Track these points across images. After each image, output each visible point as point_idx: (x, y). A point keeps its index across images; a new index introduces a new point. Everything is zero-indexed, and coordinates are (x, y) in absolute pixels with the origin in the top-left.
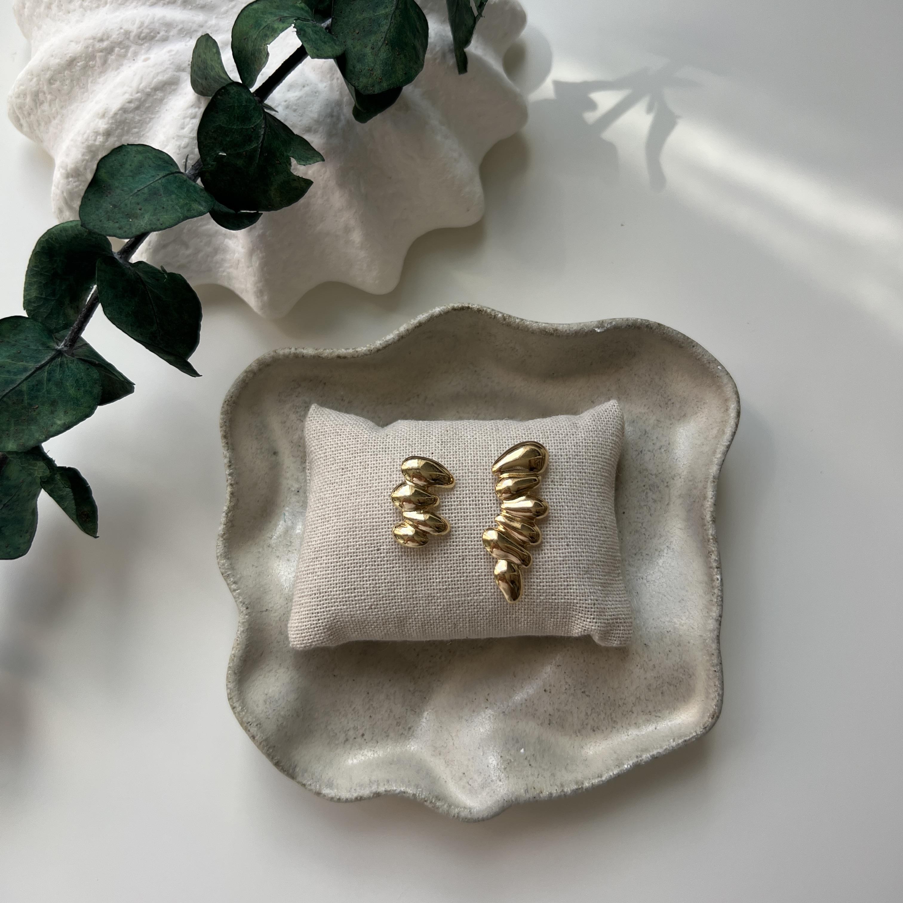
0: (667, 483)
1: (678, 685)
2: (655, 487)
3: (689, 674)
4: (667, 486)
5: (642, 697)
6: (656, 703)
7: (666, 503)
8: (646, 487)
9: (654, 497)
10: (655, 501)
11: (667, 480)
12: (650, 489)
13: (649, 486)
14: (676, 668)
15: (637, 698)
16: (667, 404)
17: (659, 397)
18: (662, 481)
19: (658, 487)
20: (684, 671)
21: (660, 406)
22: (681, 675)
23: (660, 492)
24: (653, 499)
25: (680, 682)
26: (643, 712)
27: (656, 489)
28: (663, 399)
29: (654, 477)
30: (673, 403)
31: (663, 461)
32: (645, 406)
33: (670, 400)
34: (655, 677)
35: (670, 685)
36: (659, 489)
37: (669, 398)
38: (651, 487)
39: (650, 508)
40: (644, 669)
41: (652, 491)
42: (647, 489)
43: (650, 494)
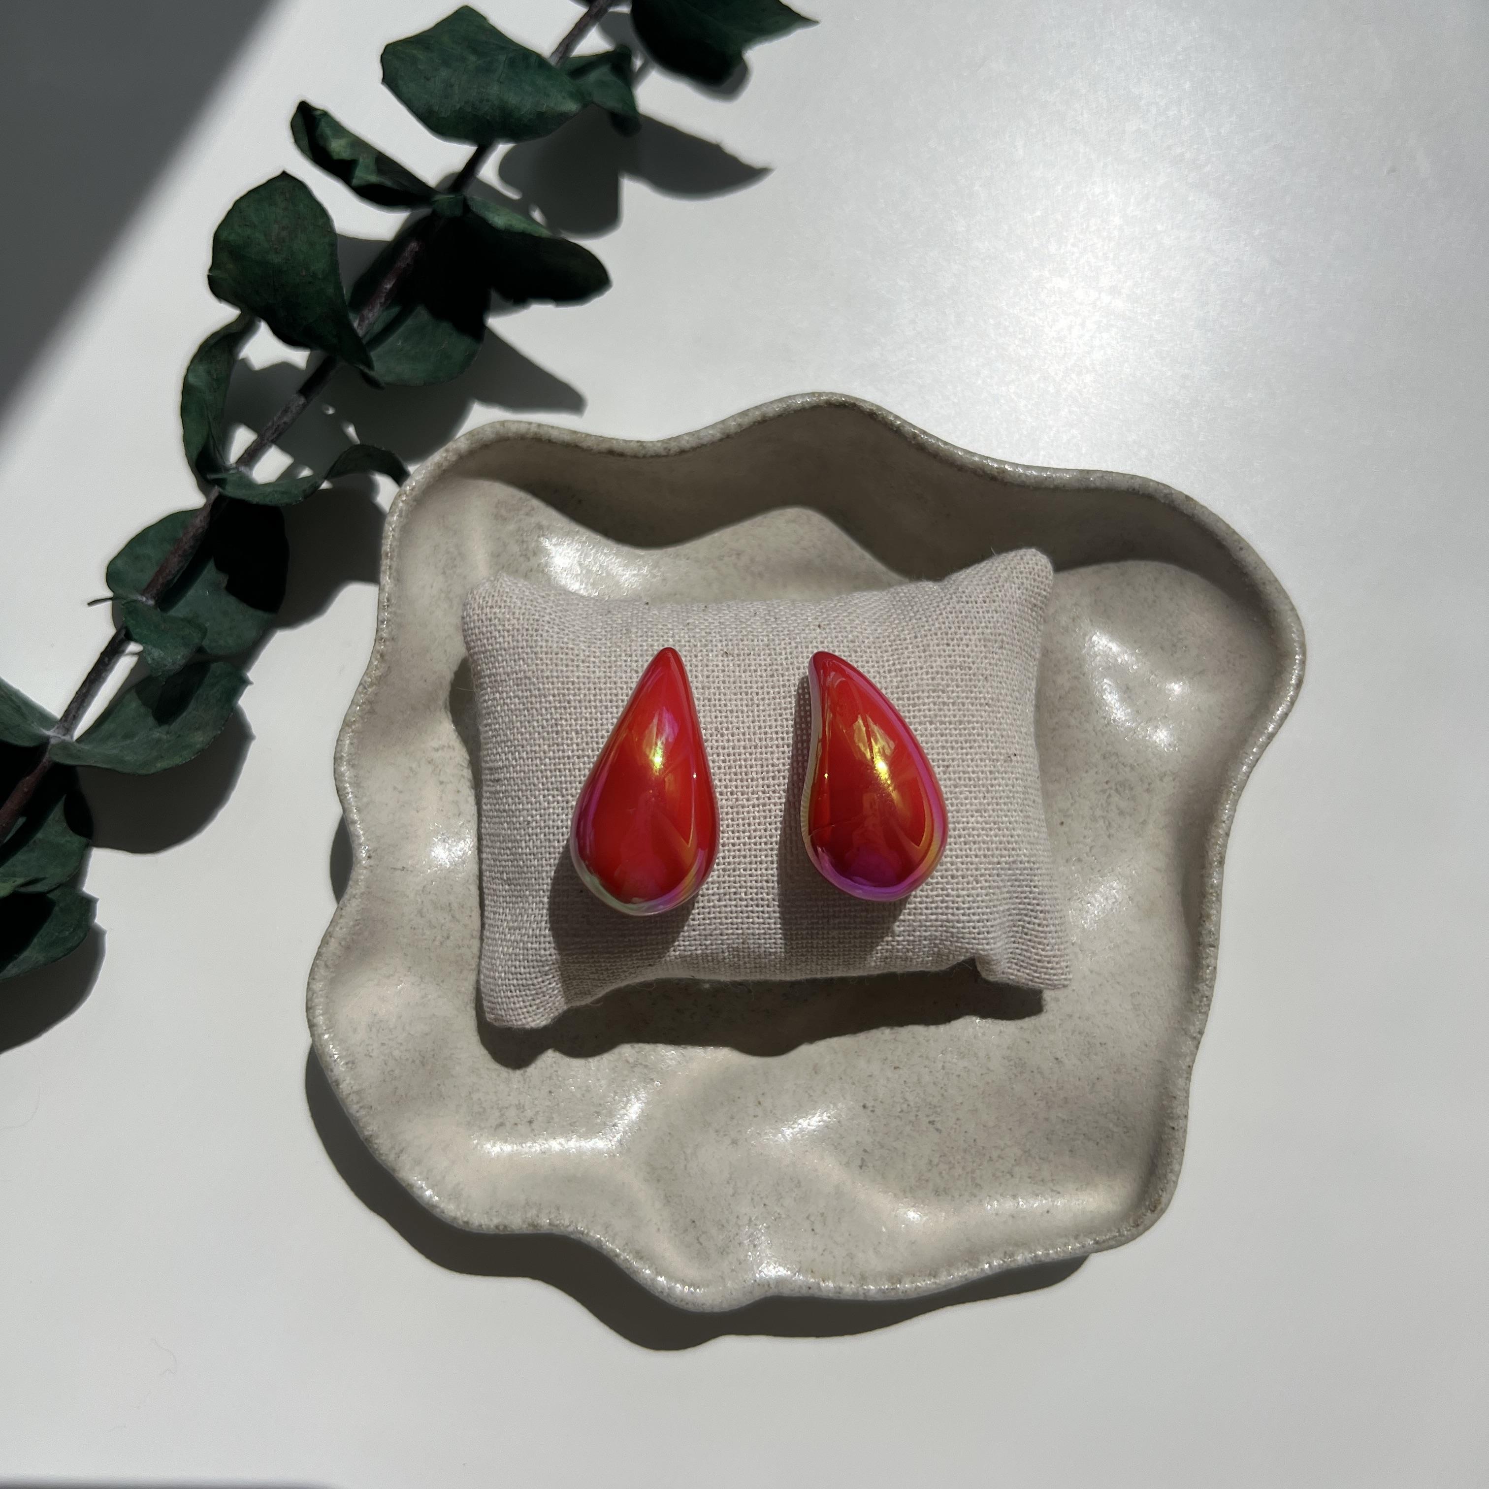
0: (1149, 784)
2: (1127, 788)
5: (1035, 1152)
6: (1057, 1166)
9: (1123, 804)
10: (1121, 813)
12: (1117, 790)
15: (1025, 1152)
17: (1163, 631)
19: (1131, 789)
24: (1119, 809)
28: (1170, 636)
37: (1181, 636)
38: (1118, 786)
39: (1110, 823)
40: (1047, 1103)
41: (1120, 794)
42: (1111, 788)
43: (1115, 799)
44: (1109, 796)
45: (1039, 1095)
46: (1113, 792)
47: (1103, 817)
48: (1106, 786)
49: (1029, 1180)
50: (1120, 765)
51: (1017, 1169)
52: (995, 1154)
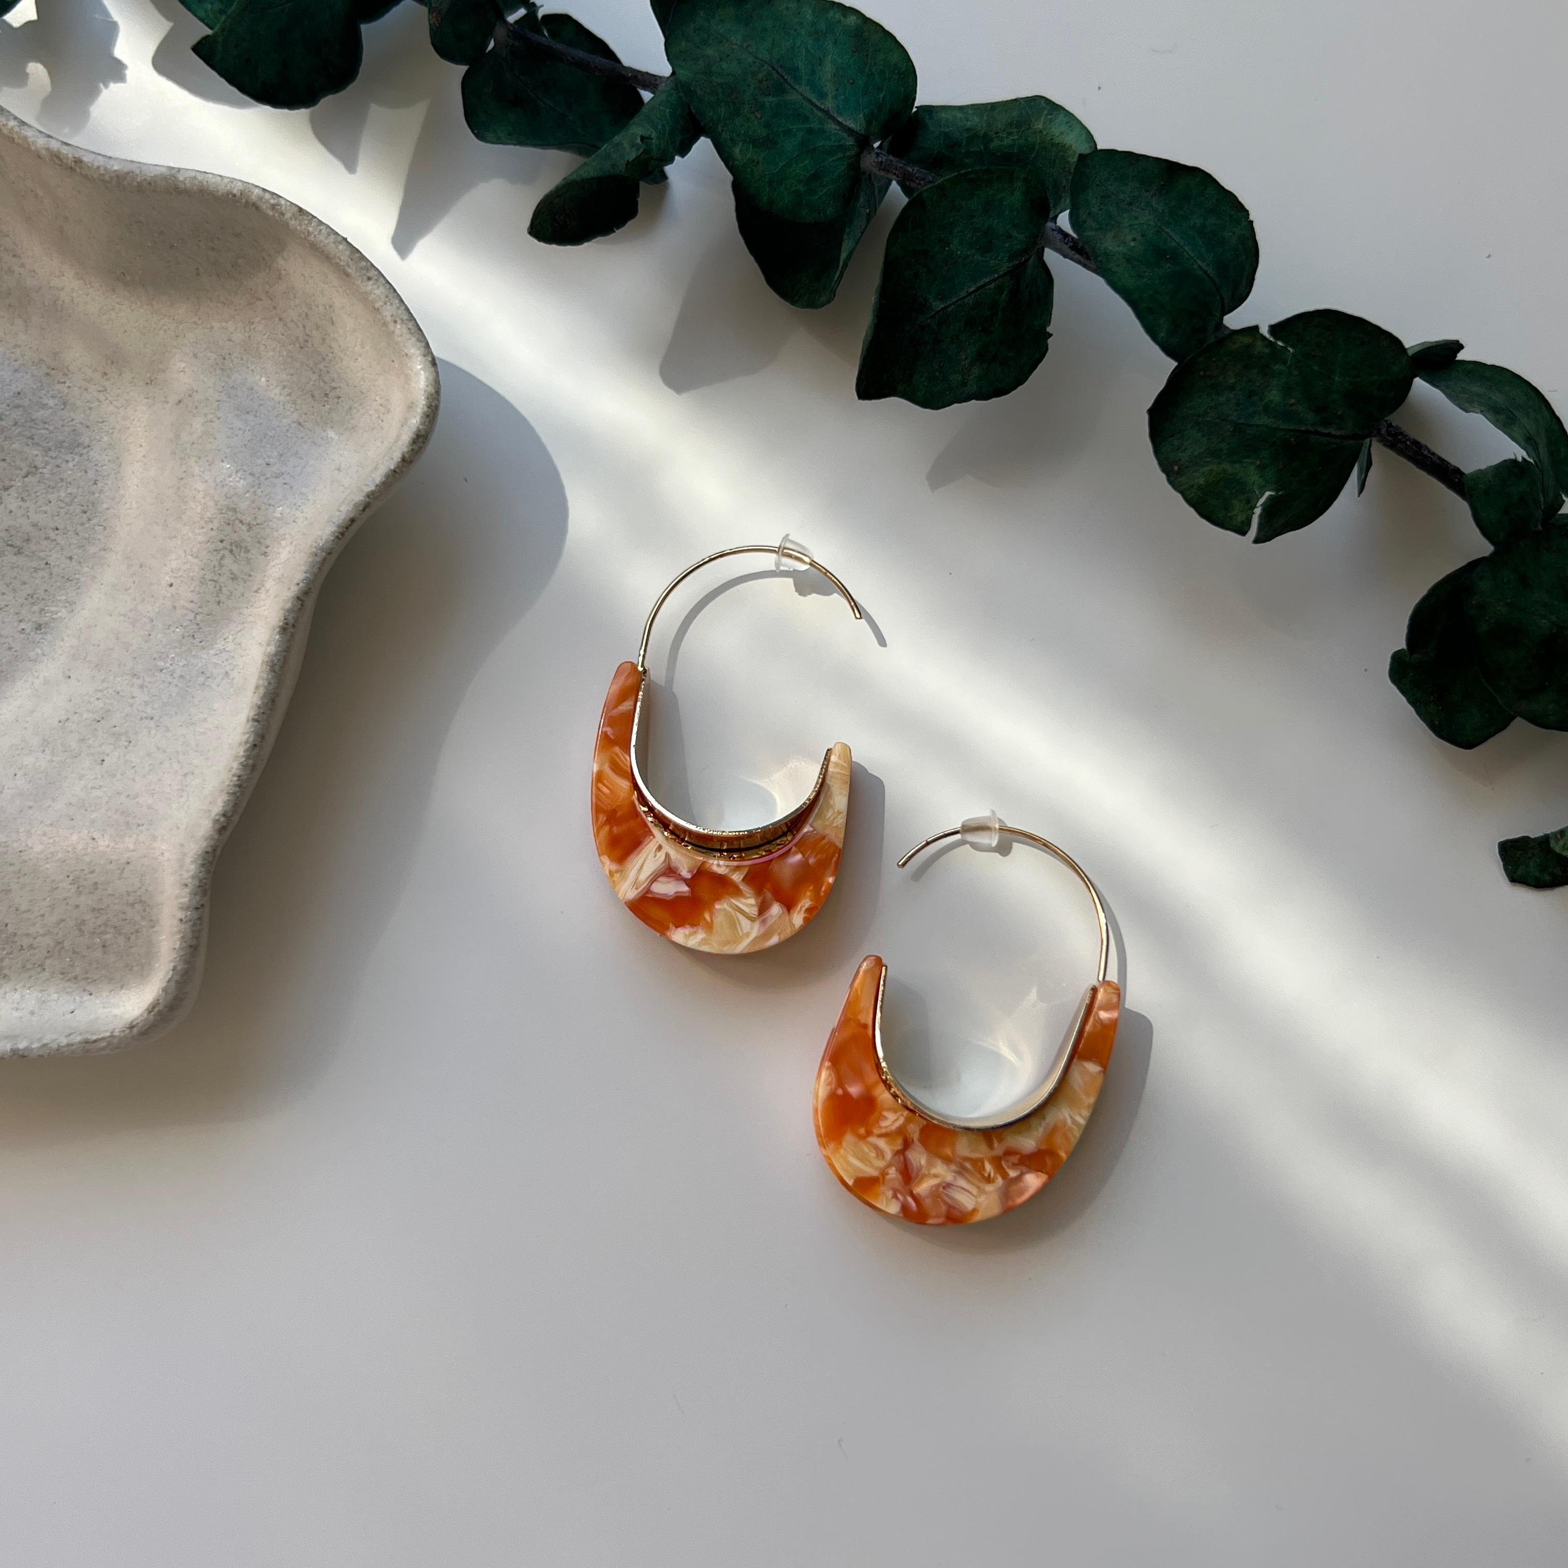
0: (267, 547)
1: (133, 937)
2: (243, 550)
3: (151, 920)
4: (265, 554)
5: (66, 944)
6: (90, 964)
7: (255, 588)
8: (224, 544)
9: (235, 568)
10: (234, 578)
11: (268, 542)
12: (231, 551)
13: (231, 544)
14: (131, 899)
15: (59, 943)
16: (326, 395)
17: (315, 377)
18: (259, 542)
19: (247, 551)
20: (145, 911)
21: (313, 396)
22: (137, 918)
23: (248, 561)
24: (232, 573)
25: (137, 932)
26: (63, 974)
27: (242, 554)
28: (322, 384)
29: (244, 528)
30: (339, 398)
31: (271, 502)
32: (284, 387)
33: (335, 388)
34: (94, 909)
35: (120, 934)
36: (250, 556)
37: (333, 384)
38: (234, 548)
39: (221, 590)
40: (78, 888)
41: (235, 556)
42: (225, 548)
43: (228, 561)
44: (223, 557)
45: (71, 878)
46: (226, 553)
47: (213, 580)
48: (220, 545)
49: (61, 976)
50: (237, 522)
51: (48, 962)
52: (26, 942)
